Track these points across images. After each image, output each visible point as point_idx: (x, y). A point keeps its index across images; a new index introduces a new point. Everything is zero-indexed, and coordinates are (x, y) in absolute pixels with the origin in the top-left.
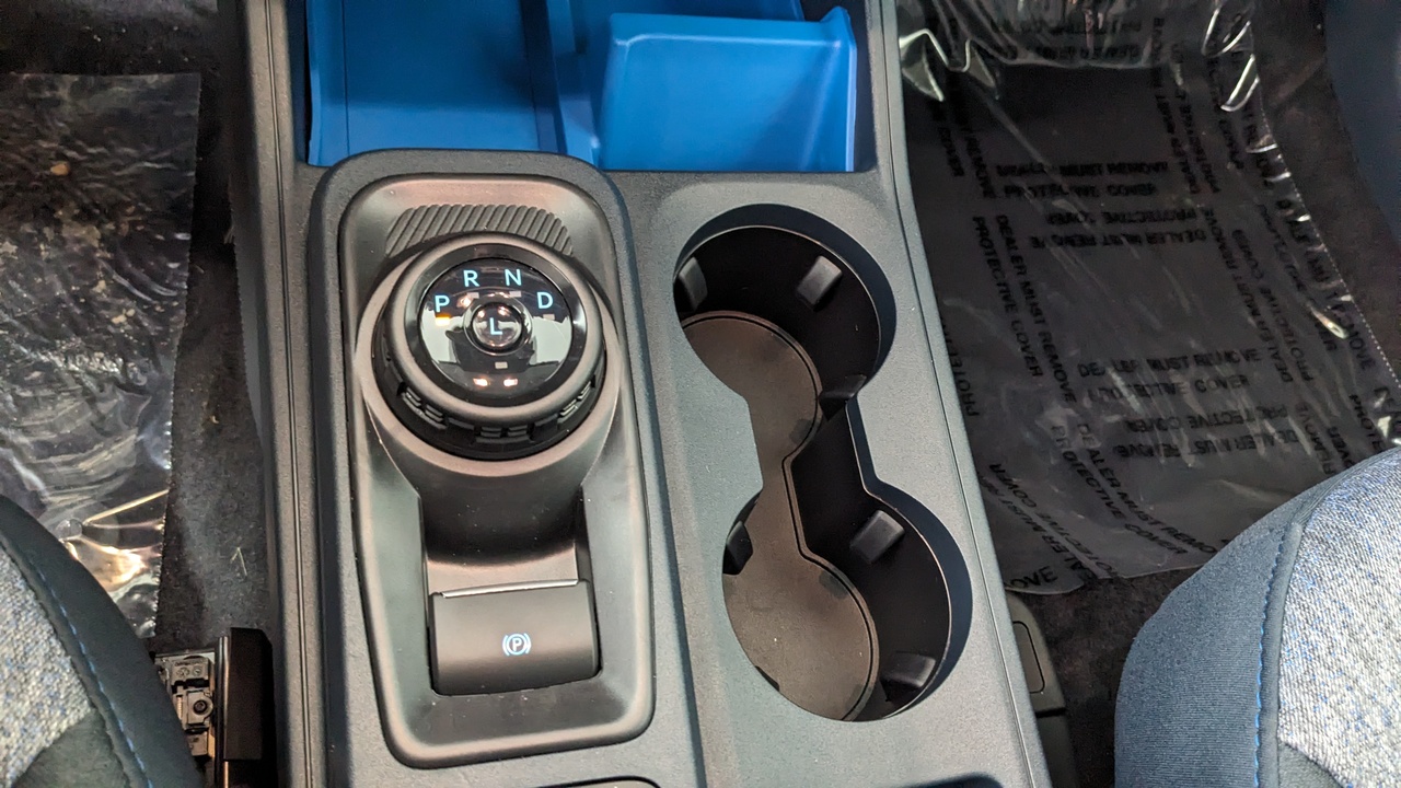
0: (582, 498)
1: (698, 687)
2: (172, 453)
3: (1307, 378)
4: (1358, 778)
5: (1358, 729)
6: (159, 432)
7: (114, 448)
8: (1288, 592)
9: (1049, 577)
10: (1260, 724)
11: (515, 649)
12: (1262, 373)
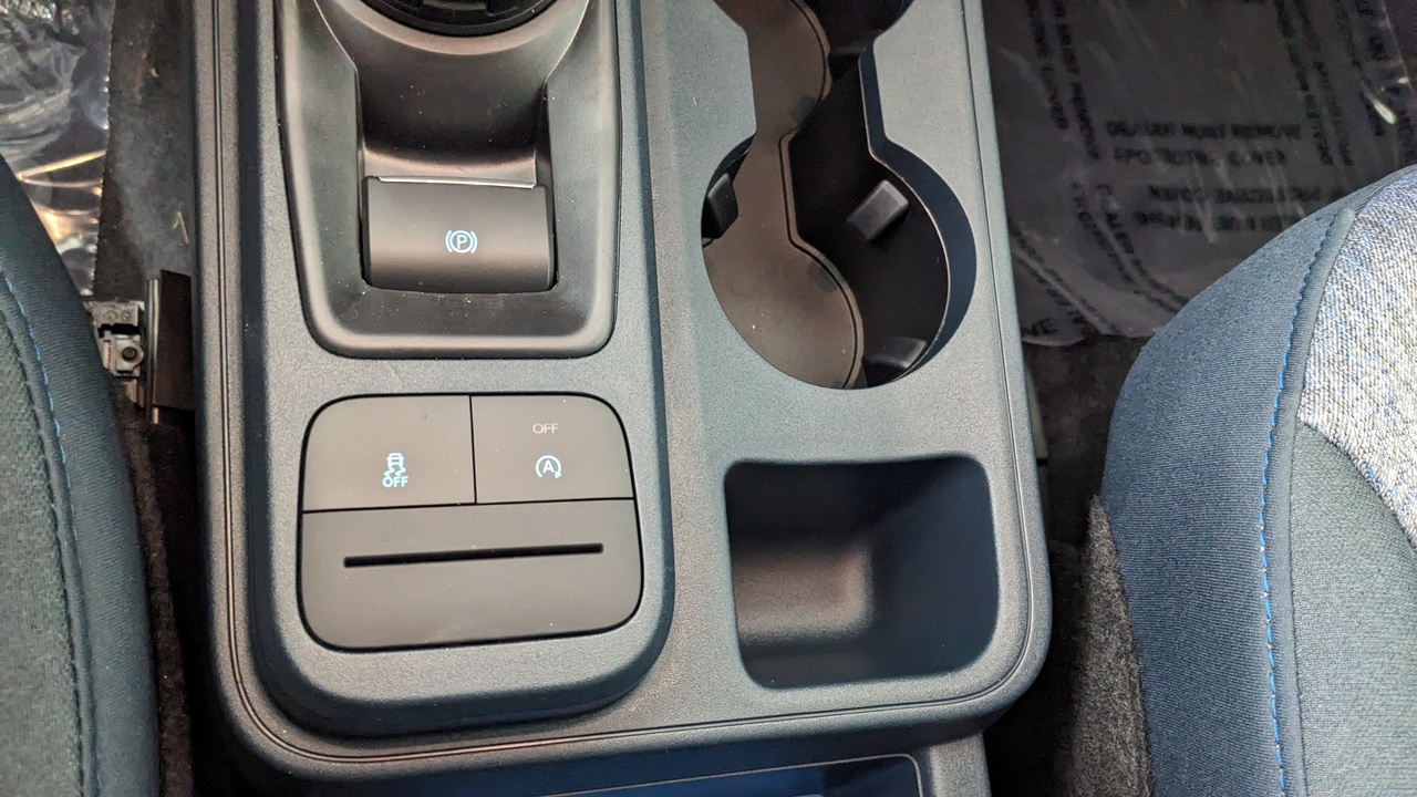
0: (546, 96)
1: (664, 331)
2: (110, 112)
3: (1348, 162)
4: (1379, 464)
5: (1387, 414)
6: (95, 87)
7: (47, 101)
8: (1330, 274)
9: (1049, 329)
10: (1279, 403)
11: (459, 246)
12: (1302, 151)
